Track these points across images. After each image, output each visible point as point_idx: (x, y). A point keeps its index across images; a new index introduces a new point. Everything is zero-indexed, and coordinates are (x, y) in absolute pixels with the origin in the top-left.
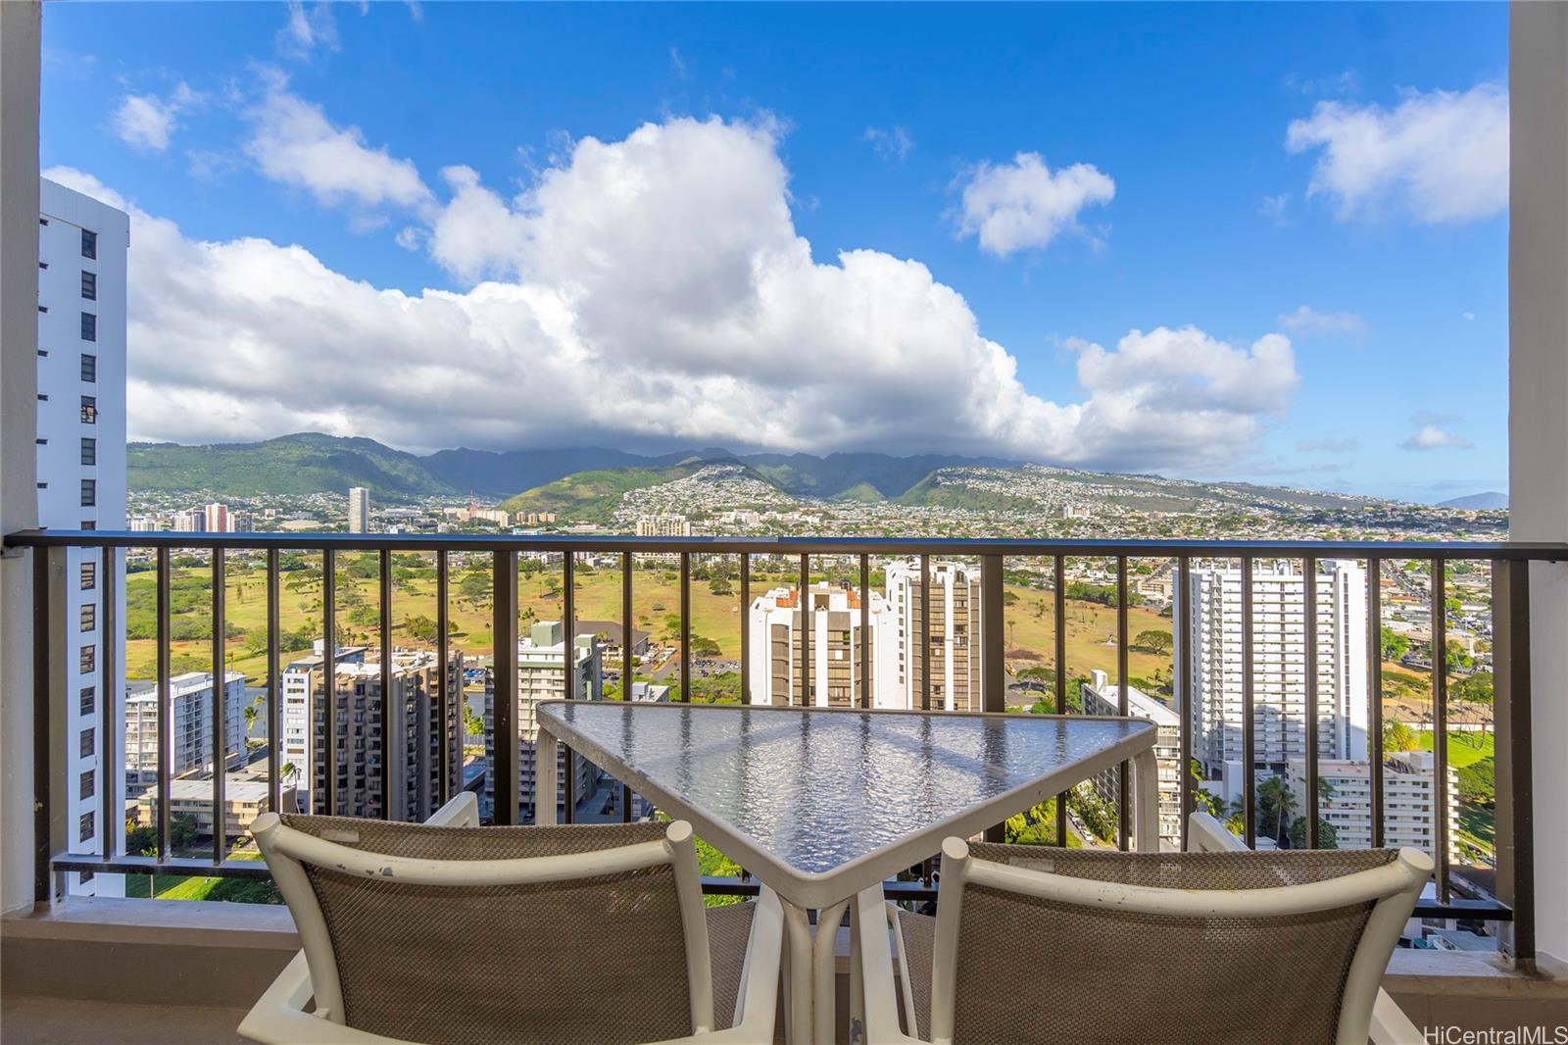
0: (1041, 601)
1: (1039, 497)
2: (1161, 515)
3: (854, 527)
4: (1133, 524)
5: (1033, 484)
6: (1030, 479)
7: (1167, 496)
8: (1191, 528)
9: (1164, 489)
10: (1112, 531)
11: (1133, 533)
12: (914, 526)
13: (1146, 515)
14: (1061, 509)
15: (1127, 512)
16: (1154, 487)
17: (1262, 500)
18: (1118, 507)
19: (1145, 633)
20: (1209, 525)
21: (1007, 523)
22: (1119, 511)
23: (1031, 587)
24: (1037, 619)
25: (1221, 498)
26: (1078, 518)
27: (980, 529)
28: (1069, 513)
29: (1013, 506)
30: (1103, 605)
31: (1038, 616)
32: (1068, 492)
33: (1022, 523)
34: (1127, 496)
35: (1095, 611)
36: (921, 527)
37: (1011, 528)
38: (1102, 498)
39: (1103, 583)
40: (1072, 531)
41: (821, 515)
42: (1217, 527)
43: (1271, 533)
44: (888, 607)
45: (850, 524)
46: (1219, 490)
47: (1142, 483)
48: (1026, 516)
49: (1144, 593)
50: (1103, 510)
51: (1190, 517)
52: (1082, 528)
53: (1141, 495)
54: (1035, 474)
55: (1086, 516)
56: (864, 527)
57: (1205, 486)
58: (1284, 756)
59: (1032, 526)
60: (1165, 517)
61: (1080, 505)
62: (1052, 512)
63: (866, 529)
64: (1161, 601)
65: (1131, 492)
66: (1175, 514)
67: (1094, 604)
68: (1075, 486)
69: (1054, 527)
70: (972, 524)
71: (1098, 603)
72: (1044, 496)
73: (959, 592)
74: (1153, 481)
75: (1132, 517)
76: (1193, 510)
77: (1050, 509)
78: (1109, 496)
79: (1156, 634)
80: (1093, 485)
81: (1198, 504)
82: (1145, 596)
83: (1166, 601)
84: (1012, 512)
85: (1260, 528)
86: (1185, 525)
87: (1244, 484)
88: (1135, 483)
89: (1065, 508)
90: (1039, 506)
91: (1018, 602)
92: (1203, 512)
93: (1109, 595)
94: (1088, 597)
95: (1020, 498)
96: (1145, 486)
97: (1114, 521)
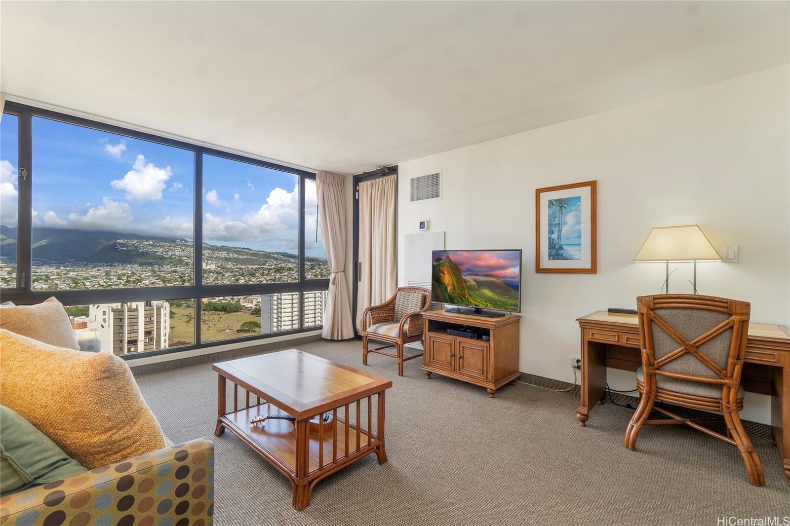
0: (190, 313)
1: (186, 258)
2: (250, 267)
3: (44, 277)
4: (237, 271)
5: (182, 250)
6: (180, 248)
7: (253, 258)
8: (264, 273)
9: (252, 255)
10: (227, 275)
11: (237, 276)
12: (98, 275)
13: (243, 267)
15: (234, 265)
16: (247, 254)
17: (292, 260)
18: (230, 263)
19: (245, 324)
20: (271, 271)
21: (166, 272)
22: (230, 265)
23: (182, 307)
24: (187, 324)
25: (276, 259)
26: (209, 269)
27: (148, 276)
28: (204, 266)
30: (223, 312)
31: (188, 322)
33: (175, 272)
34: (234, 258)
35: (220, 316)
36: (104, 276)
37: (169, 275)
38: (221, 258)
39: (223, 301)
40: (205, 275)
42: (275, 272)
43: (296, 274)
44: (102, 326)
46: (275, 256)
47: (241, 251)
48: (178, 268)
49: (243, 304)
50: (222, 265)
51: (263, 268)
52: (211, 274)
53: (241, 257)
54: (184, 245)
55: (213, 267)
56: (54, 277)
57: (270, 253)
59: (182, 274)
60: (252, 268)
61: (210, 262)
63: (56, 279)
64: (251, 307)
65: (236, 256)
66: (257, 266)
67: (218, 312)
70: (143, 274)
71: (221, 311)
72: (189, 257)
73: (148, 312)
74: (246, 250)
75: (237, 268)
76: (264, 265)
78: (225, 257)
79: (250, 323)
80: (217, 252)
81: (266, 261)
82: (244, 306)
83: (254, 307)
84: (169, 266)
85: (292, 272)
86: (261, 272)
87: (285, 253)
88: (238, 251)
90: (186, 263)
91: (175, 316)
92: (269, 266)
93: (227, 307)
94: (216, 309)
95: (175, 258)
96: (243, 253)
97: (227, 270)
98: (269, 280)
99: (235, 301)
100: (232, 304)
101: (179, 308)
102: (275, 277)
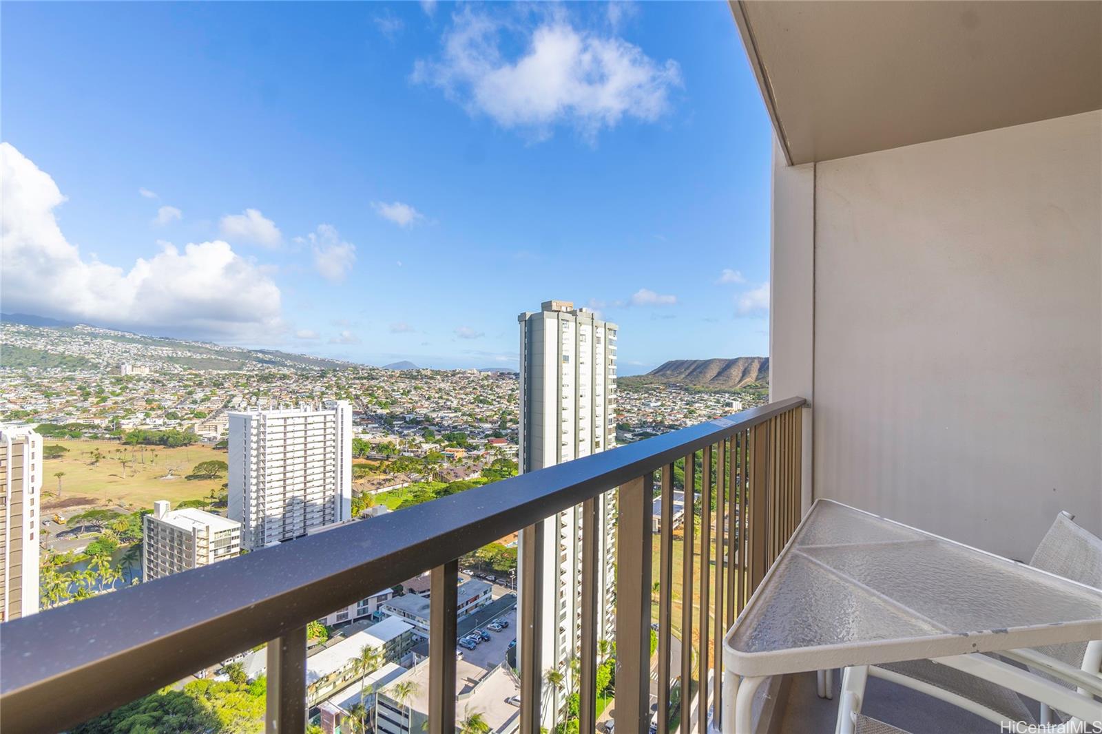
0: (97, 449)
1: (93, 356)
2: (215, 372)
4: (190, 379)
5: (86, 343)
6: (82, 339)
7: (220, 358)
8: (238, 382)
9: (217, 352)
10: (172, 385)
11: (190, 386)
13: (202, 372)
14: (118, 367)
15: (185, 370)
16: (209, 351)
17: (289, 363)
18: (177, 366)
19: (201, 465)
20: (253, 379)
21: (53, 380)
22: (177, 369)
23: (83, 439)
24: (91, 467)
25: (262, 361)
26: (137, 375)
27: (15, 386)
28: (127, 370)
29: (61, 363)
30: (162, 446)
31: (92, 464)
32: (126, 352)
33: (72, 379)
34: (185, 357)
35: (155, 453)
37: (59, 384)
38: (161, 358)
39: (163, 429)
40: (130, 386)
42: (258, 381)
43: (295, 384)
46: (260, 355)
48: (77, 373)
49: (200, 433)
50: (163, 368)
51: (238, 374)
52: (141, 383)
53: (198, 356)
54: (89, 334)
55: (145, 372)
57: (250, 352)
58: (305, 529)
60: (219, 374)
61: (139, 363)
62: (109, 369)
64: (215, 438)
65: (189, 354)
66: (226, 372)
67: (152, 447)
68: (134, 348)
69: (111, 383)
71: (158, 445)
72: (99, 355)
74: (208, 346)
75: (190, 374)
76: (240, 369)
77: (107, 366)
78: (168, 356)
79: (212, 463)
80: (153, 347)
81: (244, 364)
82: (201, 435)
83: (219, 437)
84: (59, 369)
85: (288, 381)
86: (234, 380)
87: (277, 351)
88: (193, 347)
89: (123, 366)
90: (93, 364)
91: (67, 454)
92: (248, 371)
93: (168, 438)
94: (147, 441)
95: (71, 356)
96: (202, 349)
97: (172, 377)
98: (248, 394)
99: (185, 428)
100: (178, 433)
101: (76, 440)
102: (259, 389)
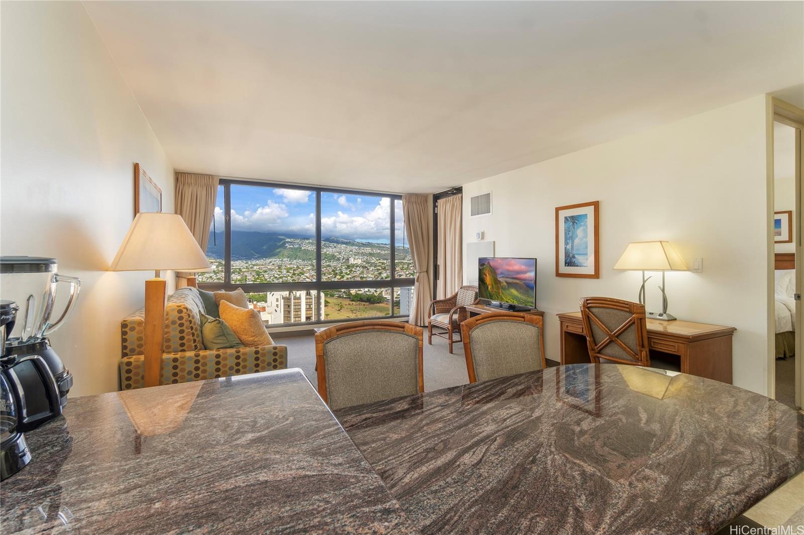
0: (342, 303)
1: (338, 254)
3: (238, 270)
5: (334, 247)
6: (333, 245)
8: (403, 267)
10: (371, 269)
11: (380, 269)
12: (273, 269)
14: (348, 259)
18: (373, 258)
22: (374, 260)
23: (335, 297)
24: (338, 312)
26: (356, 264)
27: (309, 270)
28: (352, 261)
29: (325, 258)
30: (368, 303)
32: (351, 251)
33: (330, 266)
35: (365, 306)
36: (277, 269)
37: (325, 269)
38: (366, 254)
39: (368, 293)
40: (353, 269)
41: (217, 264)
44: (276, 310)
45: (236, 269)
47: (384, 247)
48: (332, 263)
49: (385, 296)
51: (403, 262)
52: (358, 268)
53: (383, 252)
55: (359, 262)
56: (244, 270)
59: (335, 268)
61: (357, 257)
62: (344, 261)
63: (245, 271)
65: (379, 251)
67: (364, 303)
68: (354, 248)
69: (345, 268)
70: (305, 268)
71: (366, 302)
72: (340, 253)
73: (308, 301)
75: (379, 263)
76: (404, 259)
77: (343, 259)
78: (370, 253)
80: (362, 248)
81: (406, 256)
82: (386, 298)
84: (324, 261)
86: (400, 266)
88: (381, 247)
89: (350, 259)
90: (338, 258)
91: (329, 305)
92: (408, 260)
93: (371, 298)
94: (361, 300)
95: (329, 254)
96: (385, 249)
97: (372, 264)
98: (408, 274)
99: (378, 293)
100: (375, 296)
101: (332, 298)
102: (414, 272)
